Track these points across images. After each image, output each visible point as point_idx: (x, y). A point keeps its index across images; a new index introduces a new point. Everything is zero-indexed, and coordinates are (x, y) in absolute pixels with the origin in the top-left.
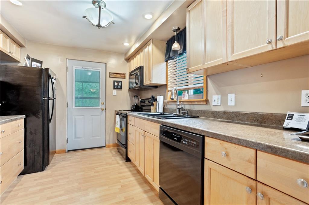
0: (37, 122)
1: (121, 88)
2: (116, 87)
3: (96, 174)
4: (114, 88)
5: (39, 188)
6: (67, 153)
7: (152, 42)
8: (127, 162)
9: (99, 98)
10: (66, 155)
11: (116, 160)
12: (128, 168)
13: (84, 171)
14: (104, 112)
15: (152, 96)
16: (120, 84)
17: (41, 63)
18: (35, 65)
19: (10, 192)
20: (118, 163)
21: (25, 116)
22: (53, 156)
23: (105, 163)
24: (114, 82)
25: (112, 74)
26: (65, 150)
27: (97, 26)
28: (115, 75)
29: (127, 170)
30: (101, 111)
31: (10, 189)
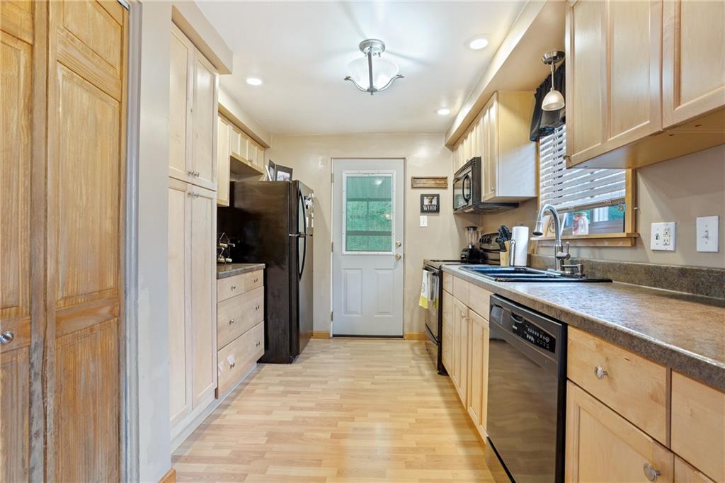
0: (281, 276)
1: (438, 211)
2: (425, 209)
3: (373, 387)
4: (423, 211)
5: (281, 388)
6: (331, 340)
7: (498, 100)
8: (440, 376)
9: (389, 234)
10: (329, 343)
11: (419, 367)
12: (440, 387)
13: (353, 377)
14: (400, 263)
15: (503, 228)
16: (434, 202)
17: (290, 171)
18: (282, 176)
19: (247, 384)
20: (422, 375)
21: (264, 264)
22: (308, 342)
23: (396, 369)
24: (422, 197)
25: (418, 181)
26: (329, 334)
27: (368, 90)
28: (424, 181)
29: (436, 391)
30: (395, 260)
31: (246, 381)
